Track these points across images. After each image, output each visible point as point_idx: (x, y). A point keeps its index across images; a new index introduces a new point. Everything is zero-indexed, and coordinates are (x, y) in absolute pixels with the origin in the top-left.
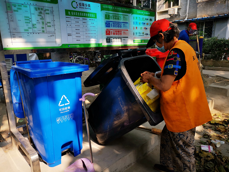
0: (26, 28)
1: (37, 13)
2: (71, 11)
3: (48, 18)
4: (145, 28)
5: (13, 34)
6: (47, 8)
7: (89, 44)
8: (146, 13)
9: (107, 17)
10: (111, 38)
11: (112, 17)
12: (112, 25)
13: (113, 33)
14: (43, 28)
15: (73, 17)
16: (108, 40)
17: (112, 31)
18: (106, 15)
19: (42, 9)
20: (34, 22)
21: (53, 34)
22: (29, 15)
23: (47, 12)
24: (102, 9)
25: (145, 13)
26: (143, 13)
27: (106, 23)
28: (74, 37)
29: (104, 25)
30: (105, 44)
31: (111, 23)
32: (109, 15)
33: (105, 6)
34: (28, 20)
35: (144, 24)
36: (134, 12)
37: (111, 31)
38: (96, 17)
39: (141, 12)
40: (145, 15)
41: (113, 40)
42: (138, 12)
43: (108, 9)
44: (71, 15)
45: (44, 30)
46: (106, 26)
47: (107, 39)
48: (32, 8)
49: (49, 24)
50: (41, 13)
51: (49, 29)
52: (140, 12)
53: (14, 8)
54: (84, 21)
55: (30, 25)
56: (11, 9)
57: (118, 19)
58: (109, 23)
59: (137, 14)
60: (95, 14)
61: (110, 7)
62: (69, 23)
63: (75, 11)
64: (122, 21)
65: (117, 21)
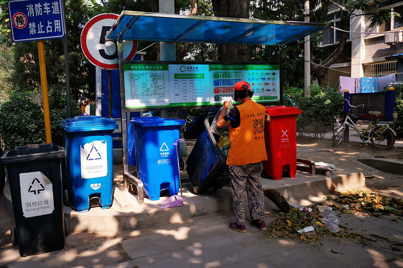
0: (143, 91)
1: (151, 79)
2: (179, 75)
3: (160, 83)
4: (265, 84)
5: (133, 97)
6: (159, 75)
7: (196, 103)
8: (267, 67)
9: (216, 76)
10: (220, 96)
11: (222, 76)
12: (222, 83)
13: (222, 91)
14: (155, 90)
15: (180, 80)
16: (217, 99)
17: (222, 89)
18: (214, 74)
19: (155, 76)
20: (149, 87)
21: (163, 95)
22: (145, 81)
23: (159, 77)
24: (210, 69)
25: (264, 67)
26: (261, 67)
27: (214, 82)
28: (181, 96)
29: (212, 84)
30: (212, 102)
31: (220, 81)
32: (218, 74)
33: (214, 66)
34: (144, 85)
35: (264, 79)
36: (249, 68)
37: (220, 89)
38: (203, 78)
39: (259, 67)
40: (265, 69)
41: (222, 98)
42: (255, 67)
43: (217, 69)
44: (179, 78)
45: (156, 92)
46: (215, 85)
47: (215, 97)
48: (148, 76)
49: (160, 87)
50: (154, 79)
51: (159, 91)
52: (257, 67)
53: (136, 78)
54: (191, 82)
55: (146, 89)
56: (134, 79)
57: (229, 77)
58: (218, 82)
59: (253, 69)
60: (203, 75)
61: (219, 67)
62: (177, 85)
63: (183, 74)
64: (233, 78)
65: (227, 78)
